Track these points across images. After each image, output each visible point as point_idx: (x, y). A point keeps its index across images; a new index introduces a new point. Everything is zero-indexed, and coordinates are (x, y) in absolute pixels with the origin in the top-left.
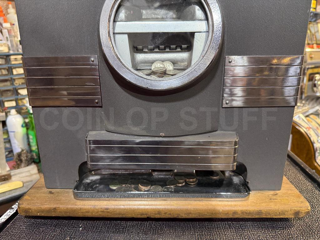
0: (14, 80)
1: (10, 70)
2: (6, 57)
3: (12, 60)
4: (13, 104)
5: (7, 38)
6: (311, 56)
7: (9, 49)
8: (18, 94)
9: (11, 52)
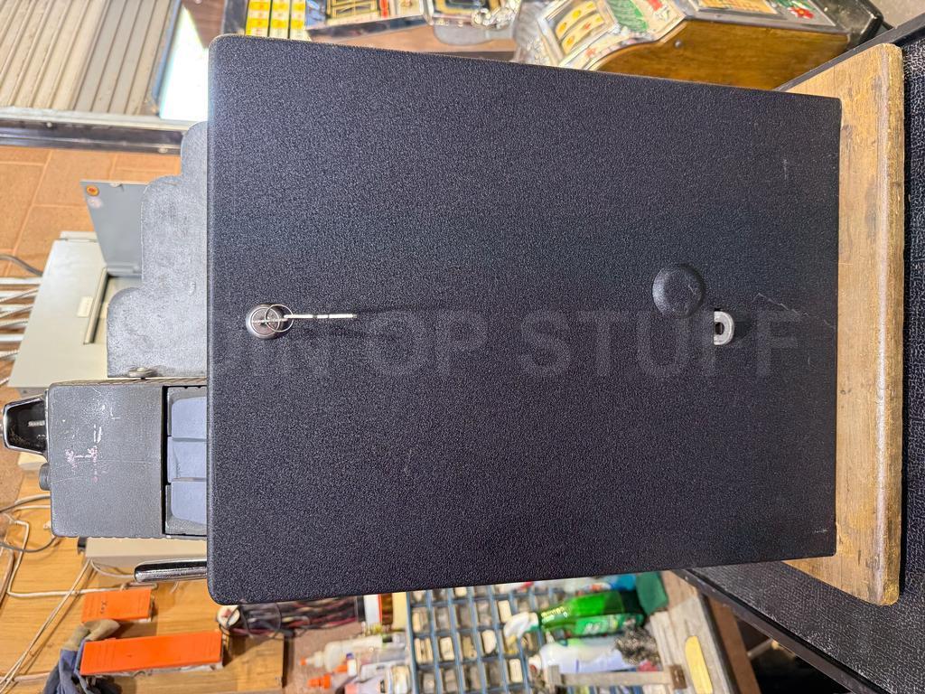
0: (465, 659)
1: (446, 666)
2: (421, 671)
3: (425, 660)
4: (515, 664)
6: (408, 5)
7: (402, 665)
8: (494, 654)
9: (409, 661)
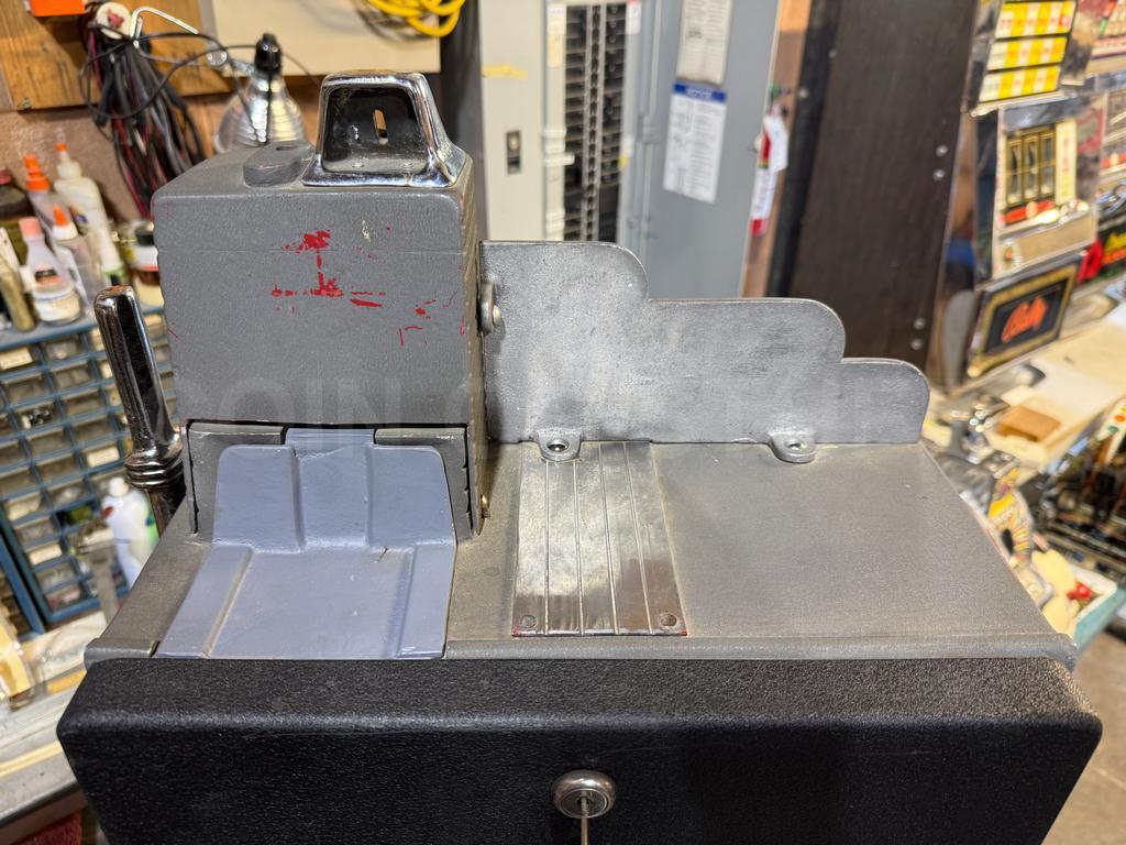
5: (71, 272)
6: (1007, 256)
7: (82, 303)
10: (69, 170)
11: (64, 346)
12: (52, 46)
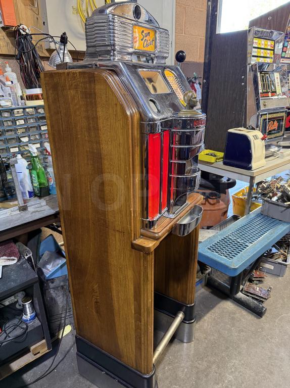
0: (17, 129)
1: (14, 122)
2: (11, 111)
3: (15, 113)
4: (16, 150)
5: (9, 94)
6: (264, 104)
8: (20, 141)
9: (14, 107)
10: (8, 69)
11: (7, 113)
12: (6, 38)
